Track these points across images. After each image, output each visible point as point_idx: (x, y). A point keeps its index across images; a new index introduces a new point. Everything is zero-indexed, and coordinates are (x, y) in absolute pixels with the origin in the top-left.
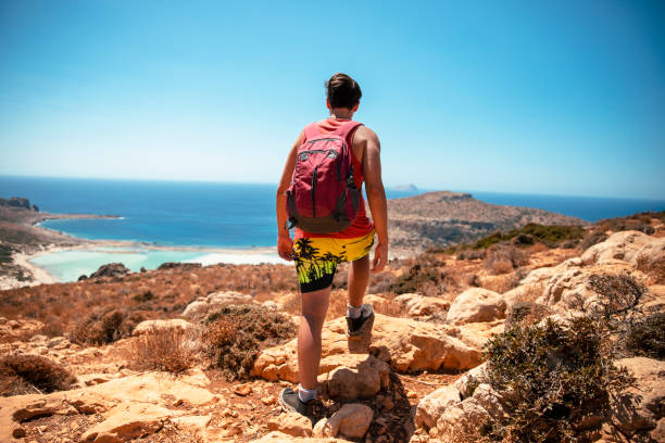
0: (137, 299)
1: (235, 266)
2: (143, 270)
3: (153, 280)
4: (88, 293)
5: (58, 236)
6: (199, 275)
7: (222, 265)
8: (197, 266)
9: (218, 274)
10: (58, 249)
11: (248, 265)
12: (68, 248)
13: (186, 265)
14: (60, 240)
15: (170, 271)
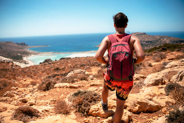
0: (55, 70)
1: (80, 58)
2: (56, 60)
3: (59, 63)
4: (42, 68)
5: (33, 52)
6: (71, 61)
7: (76, 58)
8: (70, 58)
9: (76, 60)
10: (34, 55)
11: (83, 57)
12: (36, 55)
13: (67, 58)
14: (34, 53)
15: (63, 60)
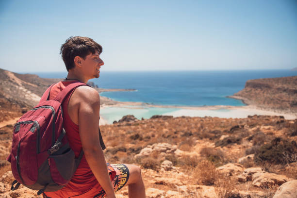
0: (132, 138)
1: (190, 118)
2: (143, 119)
3: (145, 126)
4: (113, 132)
5: (107, 100)
6: (170, 123)
7: (183, 117)
8: (170, 117)
9: (179, 123)
10: (107, 106)
11: (198, 117)
12: (111, 106)
13: (165, 117)
14: (108, 102)
15: (156, 120)
